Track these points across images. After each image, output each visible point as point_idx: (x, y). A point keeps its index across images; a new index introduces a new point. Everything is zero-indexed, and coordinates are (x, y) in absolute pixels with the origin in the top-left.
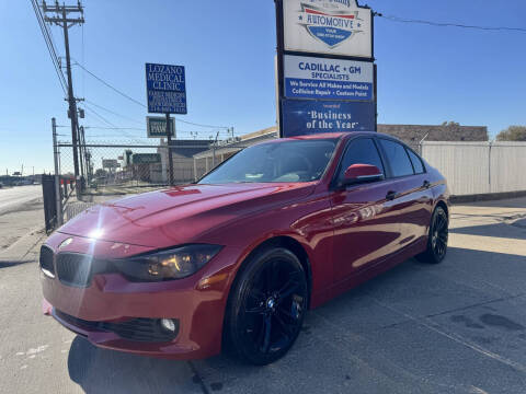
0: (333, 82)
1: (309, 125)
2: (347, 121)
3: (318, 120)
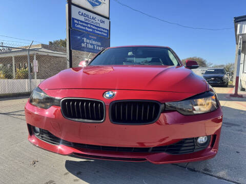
0: (93, 25)
1: (83, 45)
2: (99, 46)
3: (87, 43)
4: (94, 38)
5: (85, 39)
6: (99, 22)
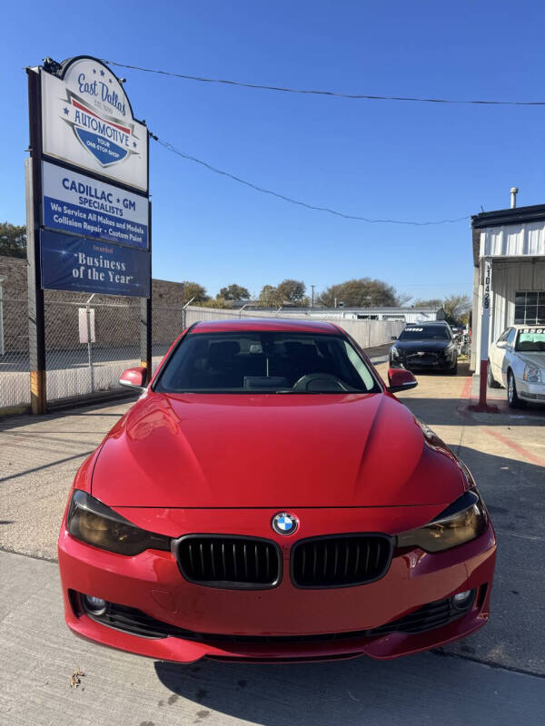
0: (105, 216)
1: (75, 273)
2: (120, 273)
3: (87, 267)
4: (107, 250)
5: (81, 256)
6: (120, 206)
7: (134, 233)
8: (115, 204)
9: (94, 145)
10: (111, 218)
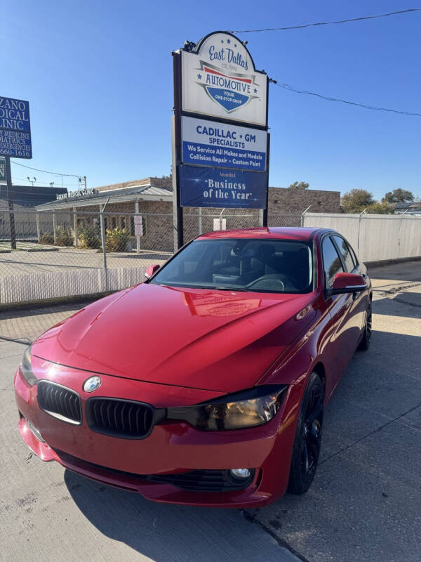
0: (229, 150)
2: (241, 191)
3: (215, 189)
4: (231, 175)
5: (210, 182)
6: (243, 140)
7: (254, 160)
8: (238, 140)
9: (221, 98)
10: (234, 151)
